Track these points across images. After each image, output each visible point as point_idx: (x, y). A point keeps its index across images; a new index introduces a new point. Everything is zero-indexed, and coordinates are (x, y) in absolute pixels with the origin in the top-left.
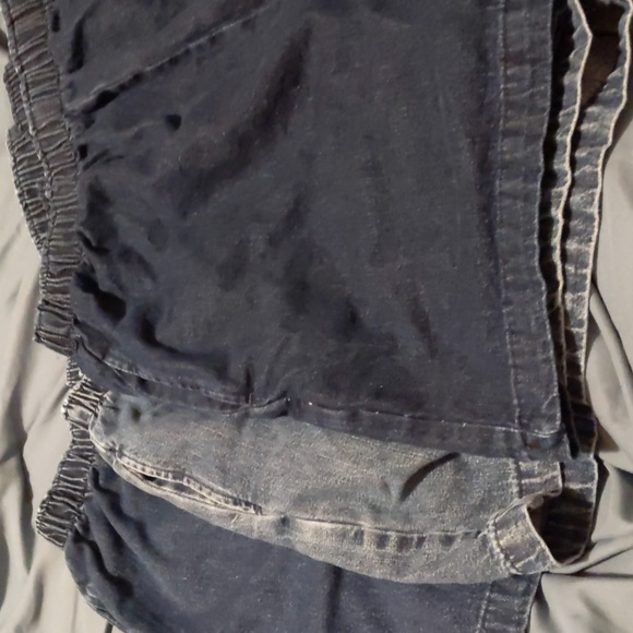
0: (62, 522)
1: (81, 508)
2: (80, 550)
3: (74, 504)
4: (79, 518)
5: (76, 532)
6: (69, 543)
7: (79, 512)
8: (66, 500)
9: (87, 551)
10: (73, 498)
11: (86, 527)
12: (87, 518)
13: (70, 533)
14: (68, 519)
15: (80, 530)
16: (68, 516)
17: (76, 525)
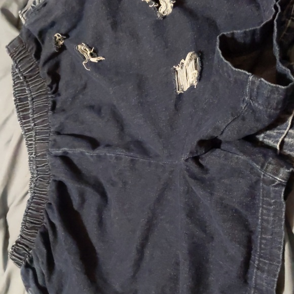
0: (21, 257)
1: (30, 252)
2: (27, 272)
3: (27, 249)
4: (29, 256)
5: (27, 263)
6: (23, 267)
7: (29, 253)
8: (24, 247)
9: (31, 273)
10: (27, 247)
11: (31, 260)
12: (32, 257)
13: (24, 263)
14: (24, 256)
15: (29, 262)
16: (23, 255)
17: (27, 259)
